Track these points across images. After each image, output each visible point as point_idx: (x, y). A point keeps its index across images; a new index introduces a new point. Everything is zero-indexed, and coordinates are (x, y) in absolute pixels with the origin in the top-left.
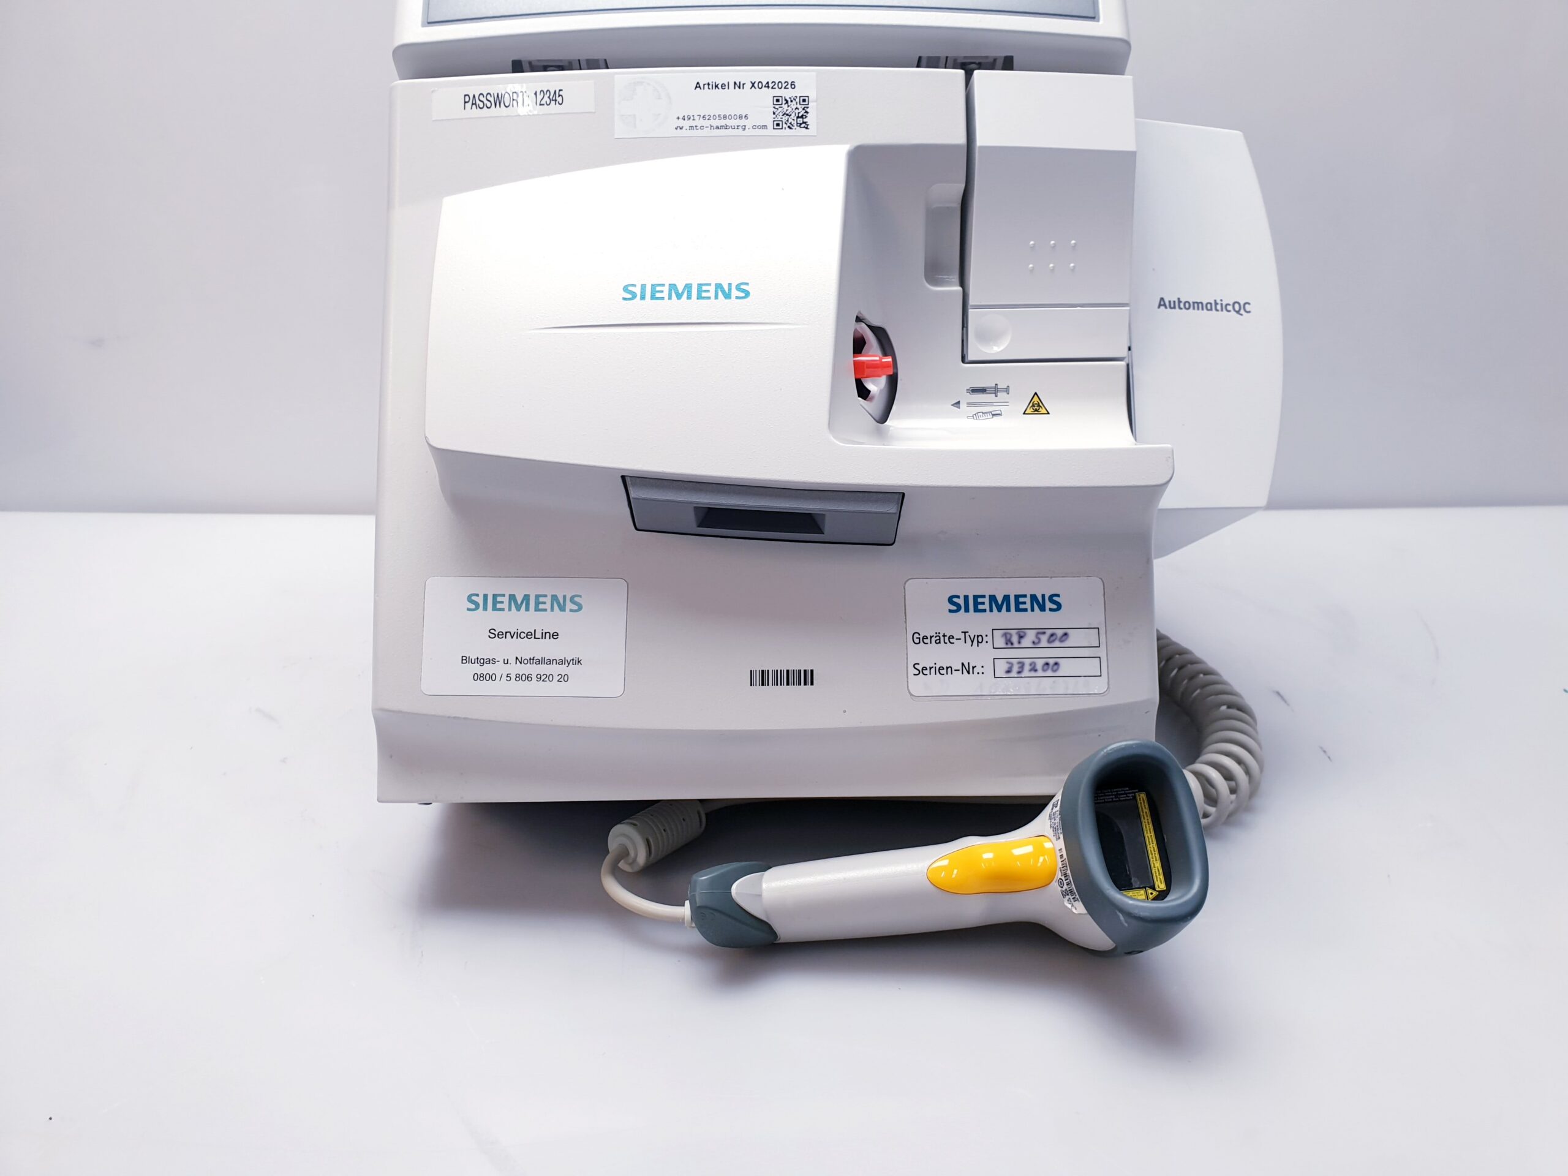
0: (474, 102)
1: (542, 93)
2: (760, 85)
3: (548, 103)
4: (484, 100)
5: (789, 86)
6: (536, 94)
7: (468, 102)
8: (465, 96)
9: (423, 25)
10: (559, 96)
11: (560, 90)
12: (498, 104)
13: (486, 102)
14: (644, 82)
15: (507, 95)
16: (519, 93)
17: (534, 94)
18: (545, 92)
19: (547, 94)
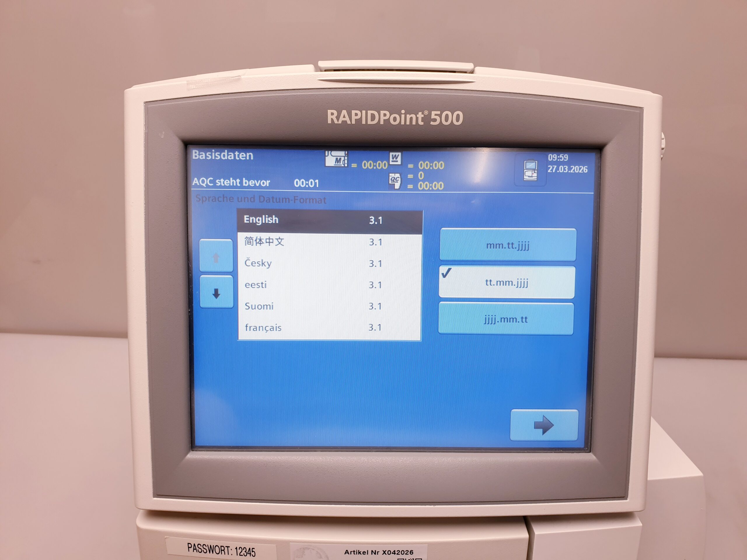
0: (195, 548)
1: (241, 549)
2: (389, 553)
3: (245, 555)
4: (202, 548)
5: (409, 553)
6: (236, 548)
7: (191, 547)
8: (188, 544)
9: (154, 497)
10: (252, 551)
12: (211, 551)
13: (203, 549)
14: (310, 548)
15: (217, 547)
16: (225, 547)
17: (236, 549)
18: (243, 549)
19: (244, 549)
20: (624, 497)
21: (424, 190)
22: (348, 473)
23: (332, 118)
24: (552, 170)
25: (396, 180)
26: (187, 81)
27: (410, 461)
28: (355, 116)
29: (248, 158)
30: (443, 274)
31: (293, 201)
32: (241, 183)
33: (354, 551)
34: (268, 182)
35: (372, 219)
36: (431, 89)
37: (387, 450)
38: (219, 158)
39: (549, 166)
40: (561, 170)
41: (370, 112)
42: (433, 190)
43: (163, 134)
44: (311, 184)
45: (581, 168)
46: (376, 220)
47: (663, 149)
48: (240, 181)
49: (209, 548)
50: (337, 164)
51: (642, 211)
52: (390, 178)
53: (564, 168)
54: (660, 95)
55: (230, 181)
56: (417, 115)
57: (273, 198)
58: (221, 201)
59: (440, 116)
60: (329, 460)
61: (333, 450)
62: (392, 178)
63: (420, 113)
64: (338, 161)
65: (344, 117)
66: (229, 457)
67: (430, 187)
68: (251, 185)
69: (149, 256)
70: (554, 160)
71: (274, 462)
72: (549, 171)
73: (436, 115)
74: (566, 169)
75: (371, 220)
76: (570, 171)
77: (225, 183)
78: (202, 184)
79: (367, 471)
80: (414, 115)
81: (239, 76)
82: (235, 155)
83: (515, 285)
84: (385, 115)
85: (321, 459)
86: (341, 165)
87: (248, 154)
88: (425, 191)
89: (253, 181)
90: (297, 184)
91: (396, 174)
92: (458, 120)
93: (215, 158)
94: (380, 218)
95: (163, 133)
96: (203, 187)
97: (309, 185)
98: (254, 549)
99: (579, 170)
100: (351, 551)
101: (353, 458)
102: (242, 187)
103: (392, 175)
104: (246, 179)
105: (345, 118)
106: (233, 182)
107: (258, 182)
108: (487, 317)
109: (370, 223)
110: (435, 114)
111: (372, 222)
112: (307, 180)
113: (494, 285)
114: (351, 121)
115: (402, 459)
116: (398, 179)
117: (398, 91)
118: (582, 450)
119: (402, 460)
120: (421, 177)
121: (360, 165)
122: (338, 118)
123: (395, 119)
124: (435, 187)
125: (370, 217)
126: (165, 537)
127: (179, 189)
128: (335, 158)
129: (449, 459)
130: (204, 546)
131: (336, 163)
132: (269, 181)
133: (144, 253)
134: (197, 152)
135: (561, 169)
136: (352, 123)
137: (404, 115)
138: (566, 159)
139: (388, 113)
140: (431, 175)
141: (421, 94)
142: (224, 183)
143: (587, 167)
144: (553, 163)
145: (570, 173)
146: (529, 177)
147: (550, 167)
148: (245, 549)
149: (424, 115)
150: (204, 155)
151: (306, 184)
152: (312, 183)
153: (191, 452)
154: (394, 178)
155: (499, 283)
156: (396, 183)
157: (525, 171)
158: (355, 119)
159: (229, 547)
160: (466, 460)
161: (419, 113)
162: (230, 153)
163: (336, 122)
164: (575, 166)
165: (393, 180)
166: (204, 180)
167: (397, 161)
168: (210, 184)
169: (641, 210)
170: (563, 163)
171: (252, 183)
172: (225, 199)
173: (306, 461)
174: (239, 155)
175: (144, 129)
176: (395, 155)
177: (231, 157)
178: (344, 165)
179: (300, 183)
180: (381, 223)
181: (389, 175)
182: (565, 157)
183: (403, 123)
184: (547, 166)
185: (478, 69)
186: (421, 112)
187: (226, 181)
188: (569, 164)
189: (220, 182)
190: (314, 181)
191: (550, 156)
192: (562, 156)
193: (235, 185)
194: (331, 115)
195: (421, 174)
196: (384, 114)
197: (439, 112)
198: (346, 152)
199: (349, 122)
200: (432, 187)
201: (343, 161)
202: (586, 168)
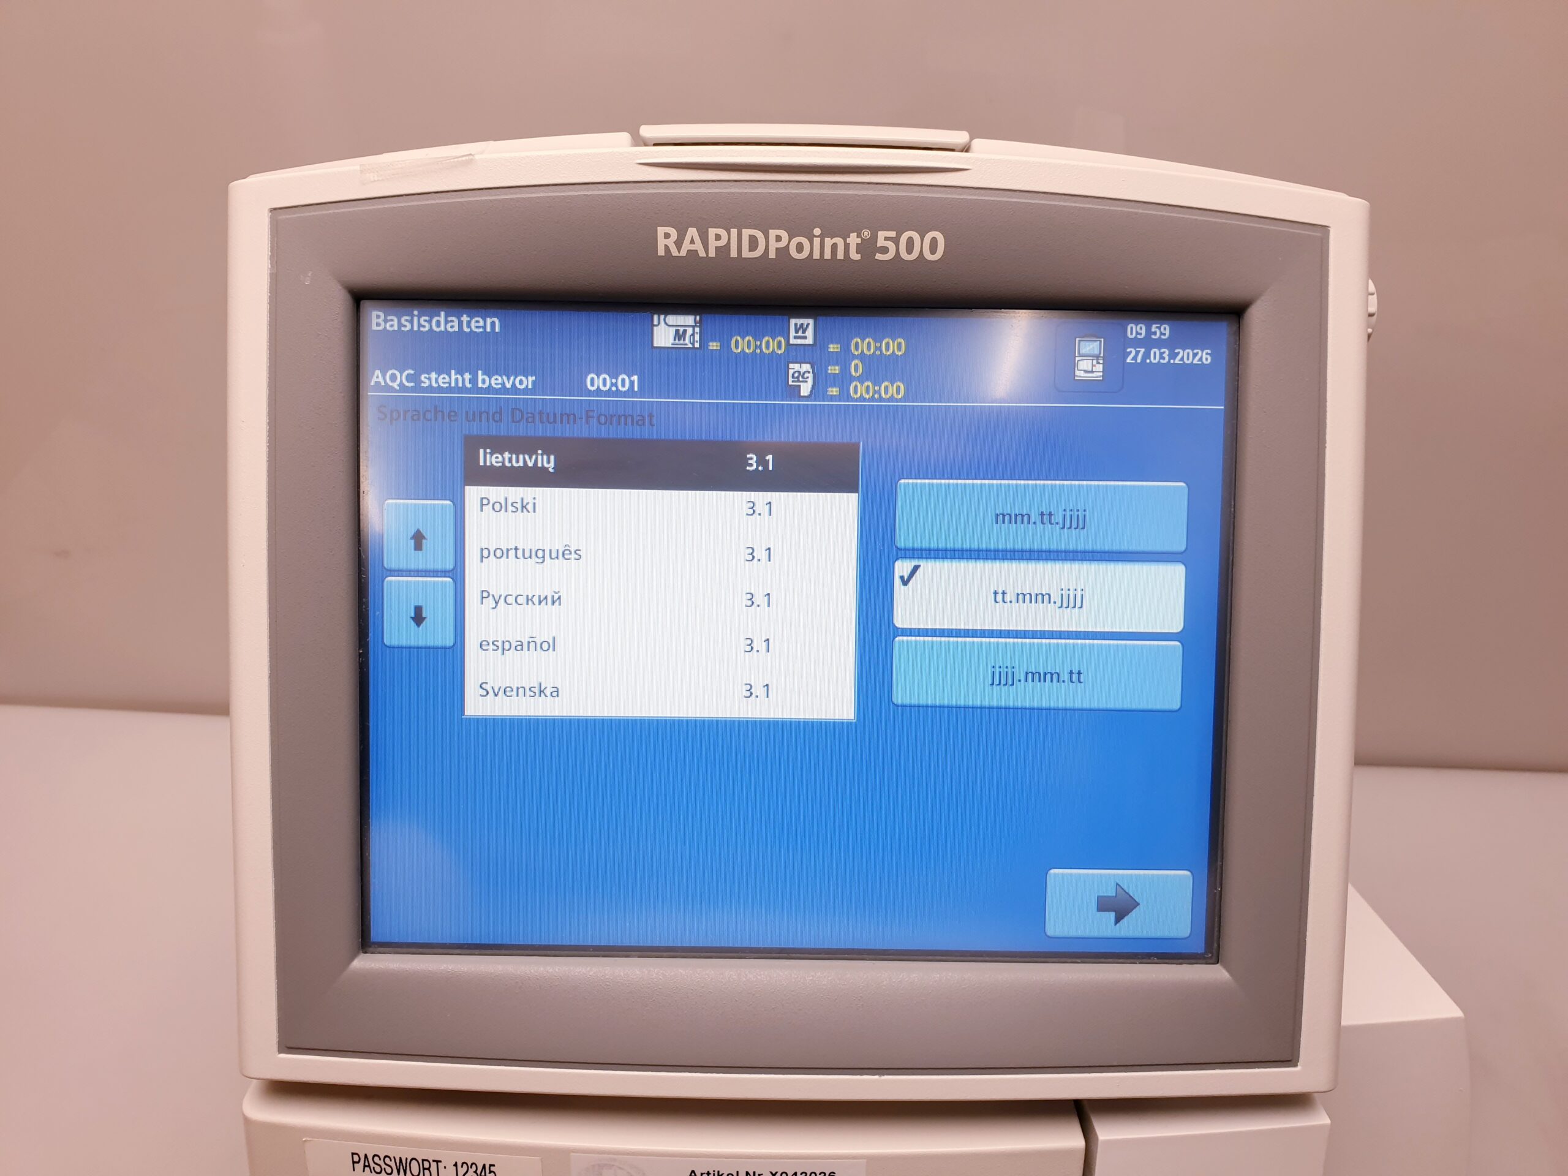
0: (367, 1164)
1: (465, 1165)
4: (381, 1163)
6: (456, 1165)
7: (358, 1162)
8: (353, 1154)
9: (280, 1051)
10: (490, 1172)
11: (491, 1165)
12: (402, 1170)
13: (383, 1166)
14: (613, 1165)
15: (414, 1162)
16: (431, 1162)
17: (454, 1165)
18: (469, 1165)
19: (471, 1167)
20: (1290, 1060)
21: (861, 399)
22: (696, 1003)
23: (666, 245)
24: (1135, 358)
25: (803, 377)
26: (361, 165)
27: (830, 978)
28: (716, 240)
29: (488, 329)
30: (902, 578)
31: (584, 420)
32: (474, 381)
33: (708, 1172)
34: (531, 379)
35: (751, 459)
36: (877, 184)
37: (781, 955)
38: (427, 328)
39: (1129, 350)
40: (1155, 358)
41: (746, 233)
42: (881, 399)
43: (309, 277)
44: (623, 385)
45: (1197, 354)
46: (761, 461)
47: (1371, 315)
48: (470, 377)
49: (398, 1164)
50: (677, 341)
51: (1328, 445)
52: (791, 372)
53: (1161, 354)
54: (1363, 201)
55: (450, 377)
56: (848, 239)
57: (541, 413)
58: (431, 420)
59: (896, 241)
60: (655, 975)
61: (665, 954)
62: (795, 372)
63: (854, 235)
64: (679, 335)
65: (692, 242)
66: (442, 968)
67: (875, 392)
68: (494, 386)
69: (275, 533)
70: (1139, 337)
71: (538, 979)
72: (1129, 360)
73: (886, 239)
74: (1166, 355)
75: (750, 462)
76: (1174, 359)
77: (440, 380)
78: (390, 384)
79: (736, 1001)
80: (841, 239)
81: (471, 154)
82: (462, 321)
83: (1055, 603)
84: (779, 238)
85: (638, 972)
86: (686, 345)
87: (489, 321)
88: (865, 400)
89: (499, 378)
90: (592, 384)
91: (802, 365)
92: (933, 249)
93: (419, 327)
94: (770, 457)
95: (309, 275)
96: (392, 389)
97: (617, 387)
98: (494, 1165)
99: (1193, 359)
100: (703, 1172)
101: (707, 972)
102: (475, 389)
103: (794, 367)
104: (483, 374)
105: (694, 244)
106: (457, 380)
107: (509, 379)
108: (997, 670)
109: (748, 468)
110: (885, 237)
111: (751, 465)
112: (614, 375)
113: (1011, 602)
114: (707, 253)
115: (813, 974)
116: (806, 375)
117: (805, 188)
118: (1200, 959)
119: (811, 978)
120: (856, 370)
121: (726, 345)
122: (679, 244)
123: (800, 248)
124: (886, 392)
125: (748, 456)
126: (304, 1139)
127: (341, 393)
128: (674, 329)
129: (914, 975)
130: (387, 1160)
131: (675, 340)
132: (534, 378)
133: (266, 527)
134: (382, 315)
135: (1155, 356)
136: (710, 256)
137: (819, 239)
138: (1165, 334)
139: (784, 235)
140: (877, 368)
141: (856, 195)
142: (437, 381)
143: (1209, 351)
144: (1136, 343)
145: (1174, 364)
146: (1086, 371)
147: (1131, 352)
148: (474, 1166)
149: (862, 239)
150: (395, 323)
151: (612, 384)
152: (626, 382)
153: (362, 956)
154: (799, 372)
155: (1021, 597)
156: (802, 384)
157: (1077, 359)
158: (716, 247)
159: (440, 1161)
160: (949, 977)
161: (851, 235)
162: (450, 319)
163: (674, 252)
164: (1184, 350)
165: (798, 377)
166: (395, 374)
167: (805, 338)
168: (407, 384)
169: (1325, 443)
170: (1159, 344)
171: (496, 381)
172: (440, 415)
173: (607, 977)
174: (469, 323)
175: (270, 265)
176: (802, 324)
177: (453, 326)
178: (693, 344)
179: (599, 382)
180: (771, 468)
181: (788, 366)
182: (1162, 330)
183: (816, 255)
184: (1125, 349)
185: (977, 143)
186: (856, 234)
187: (442, 376)
188: (1171, 344)
189: (429, 379)
190: (629, 378)
191: (1132, 328)
192: (1157, 327)
193: (460, 385)
194: (665, 238)
195: (856, 366)
196: (776, 236)
197: (893, 234)
198: (698, 318)
199: (702, 254)
200: (879, 392)
201: (690, 336)
202: (1207, 354)
